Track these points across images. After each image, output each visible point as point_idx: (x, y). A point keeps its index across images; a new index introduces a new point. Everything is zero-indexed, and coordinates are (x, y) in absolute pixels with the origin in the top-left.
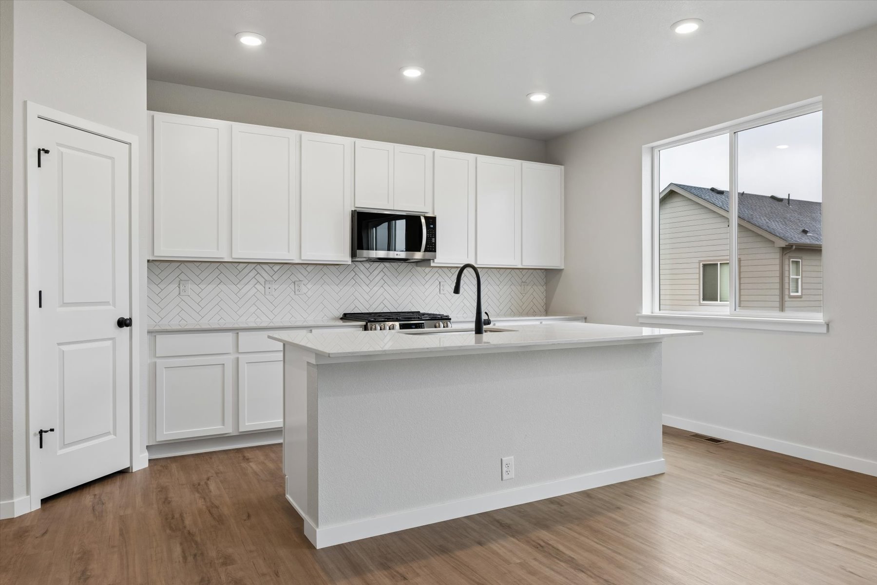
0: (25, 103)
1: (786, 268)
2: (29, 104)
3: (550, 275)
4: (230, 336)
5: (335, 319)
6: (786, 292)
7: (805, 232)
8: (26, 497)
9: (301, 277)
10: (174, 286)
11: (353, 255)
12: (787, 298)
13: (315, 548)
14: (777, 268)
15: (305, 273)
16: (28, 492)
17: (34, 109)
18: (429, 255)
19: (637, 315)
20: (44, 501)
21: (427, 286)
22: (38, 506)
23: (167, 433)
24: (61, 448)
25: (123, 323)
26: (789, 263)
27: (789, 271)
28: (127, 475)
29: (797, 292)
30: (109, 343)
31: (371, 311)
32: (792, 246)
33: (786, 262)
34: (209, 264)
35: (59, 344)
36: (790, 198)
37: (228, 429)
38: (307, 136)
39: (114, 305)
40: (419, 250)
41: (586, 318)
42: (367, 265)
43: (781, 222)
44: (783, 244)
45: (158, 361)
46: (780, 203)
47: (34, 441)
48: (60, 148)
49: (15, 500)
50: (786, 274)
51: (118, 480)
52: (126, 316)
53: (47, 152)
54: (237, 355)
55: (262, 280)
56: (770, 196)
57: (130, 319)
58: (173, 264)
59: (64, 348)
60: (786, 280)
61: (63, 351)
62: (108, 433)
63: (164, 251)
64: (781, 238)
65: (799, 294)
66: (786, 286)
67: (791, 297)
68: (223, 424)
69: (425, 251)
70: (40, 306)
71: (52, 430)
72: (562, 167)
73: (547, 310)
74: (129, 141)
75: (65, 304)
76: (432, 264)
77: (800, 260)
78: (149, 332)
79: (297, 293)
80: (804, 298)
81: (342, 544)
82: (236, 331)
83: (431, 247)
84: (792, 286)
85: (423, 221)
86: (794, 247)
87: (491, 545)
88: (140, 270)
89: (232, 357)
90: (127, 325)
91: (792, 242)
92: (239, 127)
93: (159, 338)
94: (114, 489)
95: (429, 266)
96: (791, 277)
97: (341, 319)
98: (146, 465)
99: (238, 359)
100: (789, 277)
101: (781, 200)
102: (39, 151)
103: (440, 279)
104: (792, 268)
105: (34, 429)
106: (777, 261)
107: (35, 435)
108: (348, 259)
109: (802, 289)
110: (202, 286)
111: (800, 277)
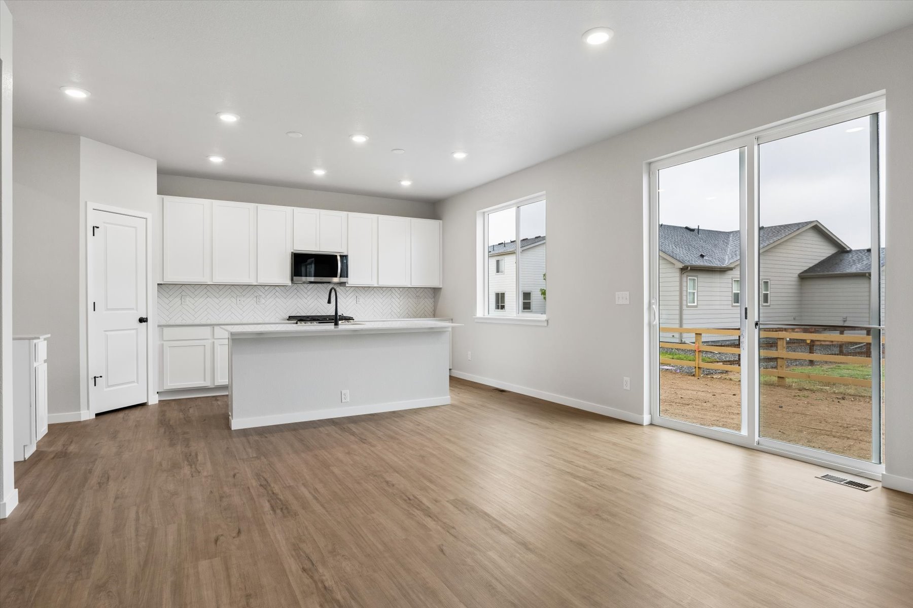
0: (86, 202)
1: (684, 284)
2: (88, 203)
3: (435, 292)
4: (209, 329)
5: (284, 319)
6: (684, 303)
7: (702, 256)
8: (87, 411)
9: (261, 294)
10: (178, 299)
11: (292, 280)
12: (684, 307)
13: (231, 429)
14: (678, 284)
15: (264, 291)
16: (88, 409)
17: (91, 206)
18: (343, 280)
19: (474, 317)
20: (97, 415)
21: (347, 299)
22: (94, 417)
23: (170, 385)
24: (106, 388)
25: (142, 320)
26: (687, 279)
27: (687, 286)
28: (145, 406)
29: (694, 303)
30: (134, 332)
31: (308, 315)
32: (688, 267)
33: (684, 279)
34: (200, 286)
35: (105, 331)
36: (700, 228)
37: (208, 383)
38: (261, 206)
39: (137, 310)
40: (336, 277)
41: (452, 320)
42: (306, 285)
43: (685, 248)
44: (681, 266)
45: (164, 343)
46: (692, 233)
47: (92, 382)
48: (105, 224)
49: (81, 412)
50: (684, 289)
51: (139, 408)
52: (144, 316)
53: (98, 227)
54: (213, 340)
55: (235, 296)
56: (685, 227)
57: (147, 318)
58: (177, 286)
59: (107, 333)
60: (684, 293)
61: (107, 335)
62: (134, 382)
63: (170, 278)
64: (680, 261)
65: (696, 304)
66: (684, 298)
67: (688, 307)
68: (205, 380)
69: (341, 277)
70: (94, 310)
71: (101, 377)
72: (441, 221)
73: (434, 314)
74: (145, 217)
75: (108, 309)
76: (347, 285)
77: (696, 278)
78: (159, 326)
79: (258, 303)
80: (699, 307)
81: (246, 429)
82: (212, 325)
83: (345, 274)
84: (690, 298)
85: (339, 258)
86: (689, 268)
87: (320, 429)
88: (153, 289)
89: (210, 341)
90: (144, 322)
91: (688, 264)
92: (216, 203)
93: (165, 329)
94: (137, 413)
95: (345, 286)
96: (689, 291)
97: (288, 320)
98: (157, 402)
99: (214, 342)
100: (687, 291)
101: (693, 230)
102: (94, 227)
103: (357, 295)
104: (690, 283)
105: (91, 376)
106: (678, 279)
107: (92, 379)
108: (289, 283)
109: (697, 300)
110: (196, 299)
111: (696, 291)
